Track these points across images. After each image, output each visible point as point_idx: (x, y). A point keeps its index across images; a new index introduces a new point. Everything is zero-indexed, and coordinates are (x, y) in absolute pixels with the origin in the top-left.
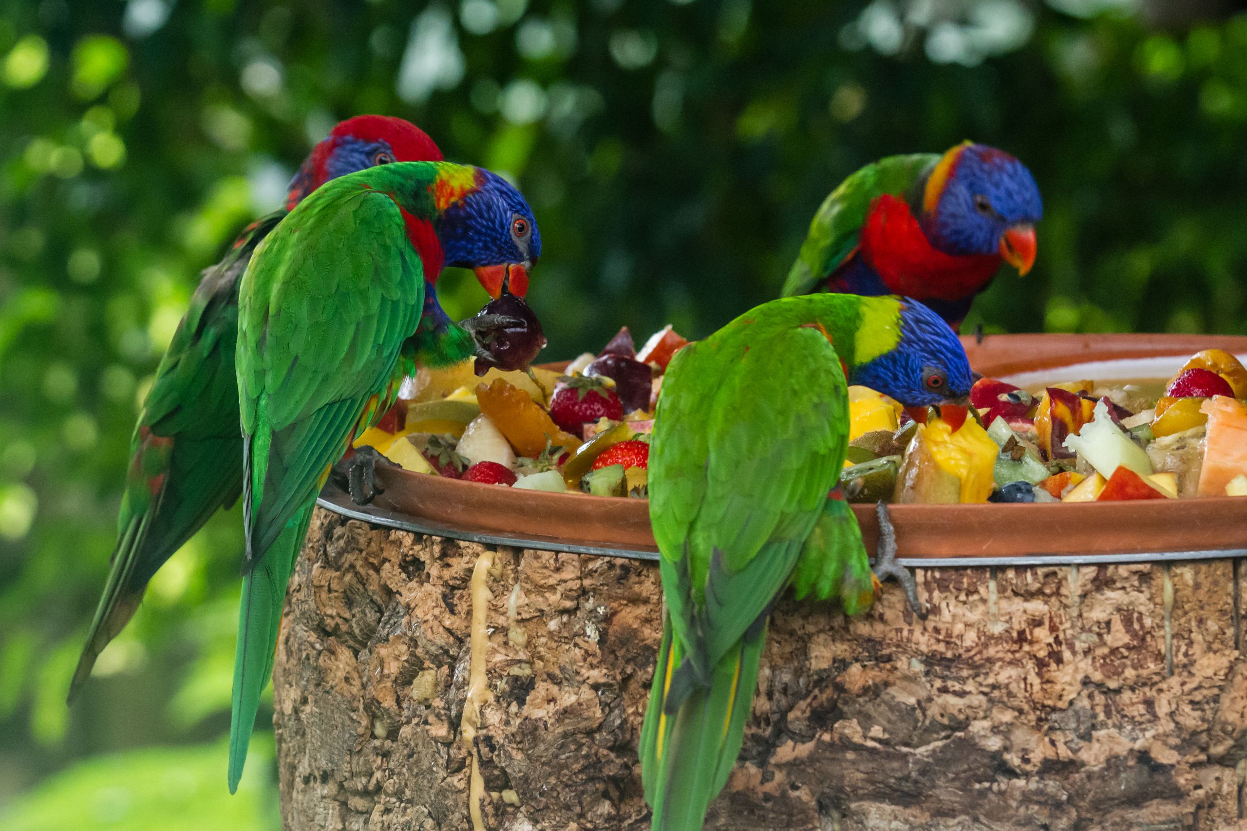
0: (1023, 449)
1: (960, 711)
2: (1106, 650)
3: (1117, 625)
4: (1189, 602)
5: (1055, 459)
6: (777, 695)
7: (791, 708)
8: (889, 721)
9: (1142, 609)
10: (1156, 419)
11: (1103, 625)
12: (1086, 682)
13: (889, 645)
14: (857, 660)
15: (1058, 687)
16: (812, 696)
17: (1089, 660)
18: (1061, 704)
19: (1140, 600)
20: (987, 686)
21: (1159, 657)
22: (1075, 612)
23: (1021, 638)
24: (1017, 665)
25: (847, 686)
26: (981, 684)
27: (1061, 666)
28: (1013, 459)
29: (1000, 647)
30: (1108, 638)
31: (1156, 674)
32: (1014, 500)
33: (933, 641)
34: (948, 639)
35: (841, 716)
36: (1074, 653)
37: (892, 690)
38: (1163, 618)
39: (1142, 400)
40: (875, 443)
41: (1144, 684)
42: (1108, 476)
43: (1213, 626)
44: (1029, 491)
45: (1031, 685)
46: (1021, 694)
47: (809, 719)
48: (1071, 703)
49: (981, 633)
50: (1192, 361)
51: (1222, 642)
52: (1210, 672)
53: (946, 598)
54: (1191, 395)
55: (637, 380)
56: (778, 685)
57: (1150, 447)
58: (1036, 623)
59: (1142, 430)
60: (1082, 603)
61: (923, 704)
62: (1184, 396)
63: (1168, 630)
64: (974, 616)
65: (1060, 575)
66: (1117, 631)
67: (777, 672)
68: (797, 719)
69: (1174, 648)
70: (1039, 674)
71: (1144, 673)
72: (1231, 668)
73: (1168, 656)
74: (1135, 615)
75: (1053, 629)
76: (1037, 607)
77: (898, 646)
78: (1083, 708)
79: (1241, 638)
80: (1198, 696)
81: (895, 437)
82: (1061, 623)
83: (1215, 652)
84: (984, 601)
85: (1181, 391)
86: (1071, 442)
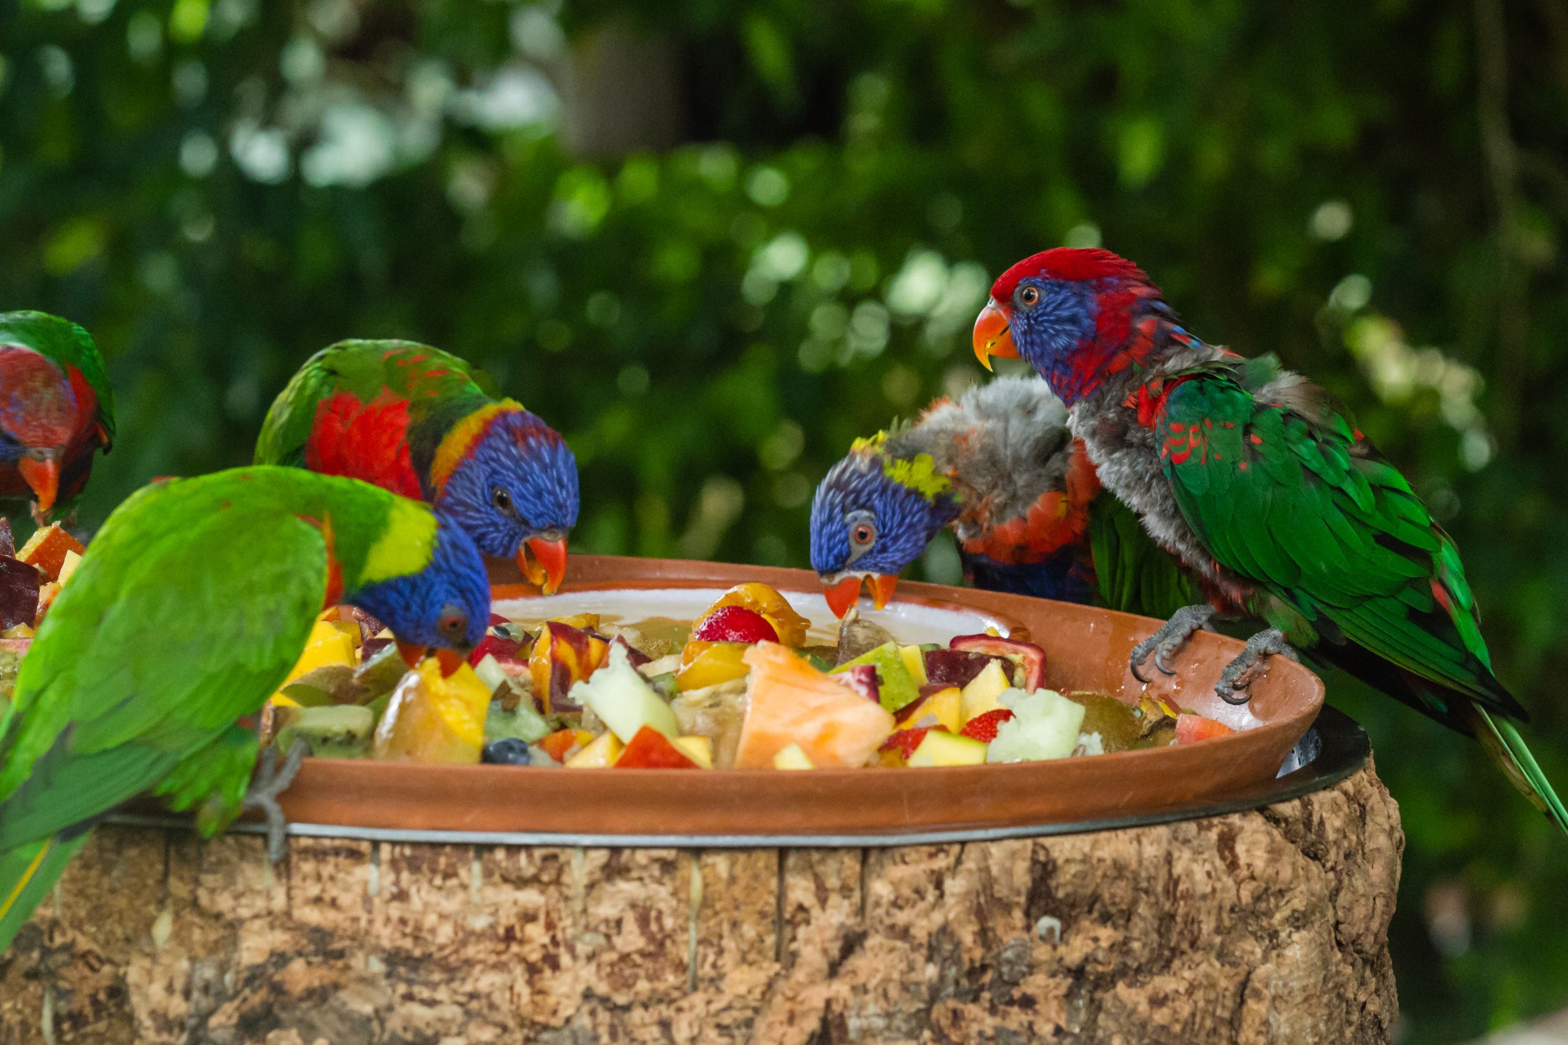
0: (517, 697)
1: (428, 1024)
2: (613, 956)
3: (631, 925)
4: (720, 899)
5: (555, 712)
6: (196, 995)
7: (211, 1012)
8: (338, 1034)
9: (662, 906)
10: (683, 668)
11: (612, 924)
12: (588, 995)
13: (342, 938)
14: (300, 954)
15: (551, 1001)
16: (241, 997)
17: (593, 967)
18: (556, 1022)
19: (661, 894)
20: (464, 994)
21: (680, 967)
22: (578, 906)
23: (510, 936)
24: (502, 971)
25: (287, 987)
26: (455, 992)
27: (557, 974)
28: (505, 710)
29: (481, 947)
30: (618, 941)
31: (677, 988)
32: (505, 761)
33: (398, 935)
34: (417, 934)
35: (277, 1024)
36: (575, 957)
37: (343, 995)
38: (687, 919)
39: (661, 642)
40: (329, 682)
41: (660, 1001)
42: (627, 737)
43: (749, 931)
44: (524, 751)
45: (519, 996)
46: (505, 1007)
47: (237, 1026)
48: (568, 1020)
49: (458, 927)
50: (727, 595)
51: (760, 952)
52: (742, 990)
53: (417, 881)
54: (725, 639)
55: (19, 586)
56: (198, 982)
57: (677, 702)
58: (529, 917)
59: (663, 680)
60: (588, 895)
61: (382, 1014)
62: (716, 640)
63: (693, 935)
64: (450, 905)
65: (563, 858)
66: (630, 932)
67: (198, 966)
68: (221, 1026)
69: (700, 958)
70: (530, 982)
71: (661, 986)
72: (770, 986)
73: (692, 967)
74: (653, 914)
75: (550, 926)
76: (531, 897)
77: (353, 938)
78: (583, 1028)
79: (783, 948)
80: (726, 1019)
81: (356, 675)
82: (560, 919)
83: (751, 964)
84: (464, 887)
85: (714, 633)
86: (578, 692)
